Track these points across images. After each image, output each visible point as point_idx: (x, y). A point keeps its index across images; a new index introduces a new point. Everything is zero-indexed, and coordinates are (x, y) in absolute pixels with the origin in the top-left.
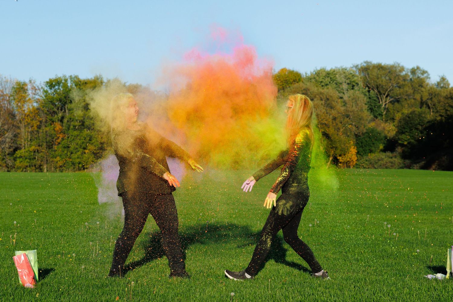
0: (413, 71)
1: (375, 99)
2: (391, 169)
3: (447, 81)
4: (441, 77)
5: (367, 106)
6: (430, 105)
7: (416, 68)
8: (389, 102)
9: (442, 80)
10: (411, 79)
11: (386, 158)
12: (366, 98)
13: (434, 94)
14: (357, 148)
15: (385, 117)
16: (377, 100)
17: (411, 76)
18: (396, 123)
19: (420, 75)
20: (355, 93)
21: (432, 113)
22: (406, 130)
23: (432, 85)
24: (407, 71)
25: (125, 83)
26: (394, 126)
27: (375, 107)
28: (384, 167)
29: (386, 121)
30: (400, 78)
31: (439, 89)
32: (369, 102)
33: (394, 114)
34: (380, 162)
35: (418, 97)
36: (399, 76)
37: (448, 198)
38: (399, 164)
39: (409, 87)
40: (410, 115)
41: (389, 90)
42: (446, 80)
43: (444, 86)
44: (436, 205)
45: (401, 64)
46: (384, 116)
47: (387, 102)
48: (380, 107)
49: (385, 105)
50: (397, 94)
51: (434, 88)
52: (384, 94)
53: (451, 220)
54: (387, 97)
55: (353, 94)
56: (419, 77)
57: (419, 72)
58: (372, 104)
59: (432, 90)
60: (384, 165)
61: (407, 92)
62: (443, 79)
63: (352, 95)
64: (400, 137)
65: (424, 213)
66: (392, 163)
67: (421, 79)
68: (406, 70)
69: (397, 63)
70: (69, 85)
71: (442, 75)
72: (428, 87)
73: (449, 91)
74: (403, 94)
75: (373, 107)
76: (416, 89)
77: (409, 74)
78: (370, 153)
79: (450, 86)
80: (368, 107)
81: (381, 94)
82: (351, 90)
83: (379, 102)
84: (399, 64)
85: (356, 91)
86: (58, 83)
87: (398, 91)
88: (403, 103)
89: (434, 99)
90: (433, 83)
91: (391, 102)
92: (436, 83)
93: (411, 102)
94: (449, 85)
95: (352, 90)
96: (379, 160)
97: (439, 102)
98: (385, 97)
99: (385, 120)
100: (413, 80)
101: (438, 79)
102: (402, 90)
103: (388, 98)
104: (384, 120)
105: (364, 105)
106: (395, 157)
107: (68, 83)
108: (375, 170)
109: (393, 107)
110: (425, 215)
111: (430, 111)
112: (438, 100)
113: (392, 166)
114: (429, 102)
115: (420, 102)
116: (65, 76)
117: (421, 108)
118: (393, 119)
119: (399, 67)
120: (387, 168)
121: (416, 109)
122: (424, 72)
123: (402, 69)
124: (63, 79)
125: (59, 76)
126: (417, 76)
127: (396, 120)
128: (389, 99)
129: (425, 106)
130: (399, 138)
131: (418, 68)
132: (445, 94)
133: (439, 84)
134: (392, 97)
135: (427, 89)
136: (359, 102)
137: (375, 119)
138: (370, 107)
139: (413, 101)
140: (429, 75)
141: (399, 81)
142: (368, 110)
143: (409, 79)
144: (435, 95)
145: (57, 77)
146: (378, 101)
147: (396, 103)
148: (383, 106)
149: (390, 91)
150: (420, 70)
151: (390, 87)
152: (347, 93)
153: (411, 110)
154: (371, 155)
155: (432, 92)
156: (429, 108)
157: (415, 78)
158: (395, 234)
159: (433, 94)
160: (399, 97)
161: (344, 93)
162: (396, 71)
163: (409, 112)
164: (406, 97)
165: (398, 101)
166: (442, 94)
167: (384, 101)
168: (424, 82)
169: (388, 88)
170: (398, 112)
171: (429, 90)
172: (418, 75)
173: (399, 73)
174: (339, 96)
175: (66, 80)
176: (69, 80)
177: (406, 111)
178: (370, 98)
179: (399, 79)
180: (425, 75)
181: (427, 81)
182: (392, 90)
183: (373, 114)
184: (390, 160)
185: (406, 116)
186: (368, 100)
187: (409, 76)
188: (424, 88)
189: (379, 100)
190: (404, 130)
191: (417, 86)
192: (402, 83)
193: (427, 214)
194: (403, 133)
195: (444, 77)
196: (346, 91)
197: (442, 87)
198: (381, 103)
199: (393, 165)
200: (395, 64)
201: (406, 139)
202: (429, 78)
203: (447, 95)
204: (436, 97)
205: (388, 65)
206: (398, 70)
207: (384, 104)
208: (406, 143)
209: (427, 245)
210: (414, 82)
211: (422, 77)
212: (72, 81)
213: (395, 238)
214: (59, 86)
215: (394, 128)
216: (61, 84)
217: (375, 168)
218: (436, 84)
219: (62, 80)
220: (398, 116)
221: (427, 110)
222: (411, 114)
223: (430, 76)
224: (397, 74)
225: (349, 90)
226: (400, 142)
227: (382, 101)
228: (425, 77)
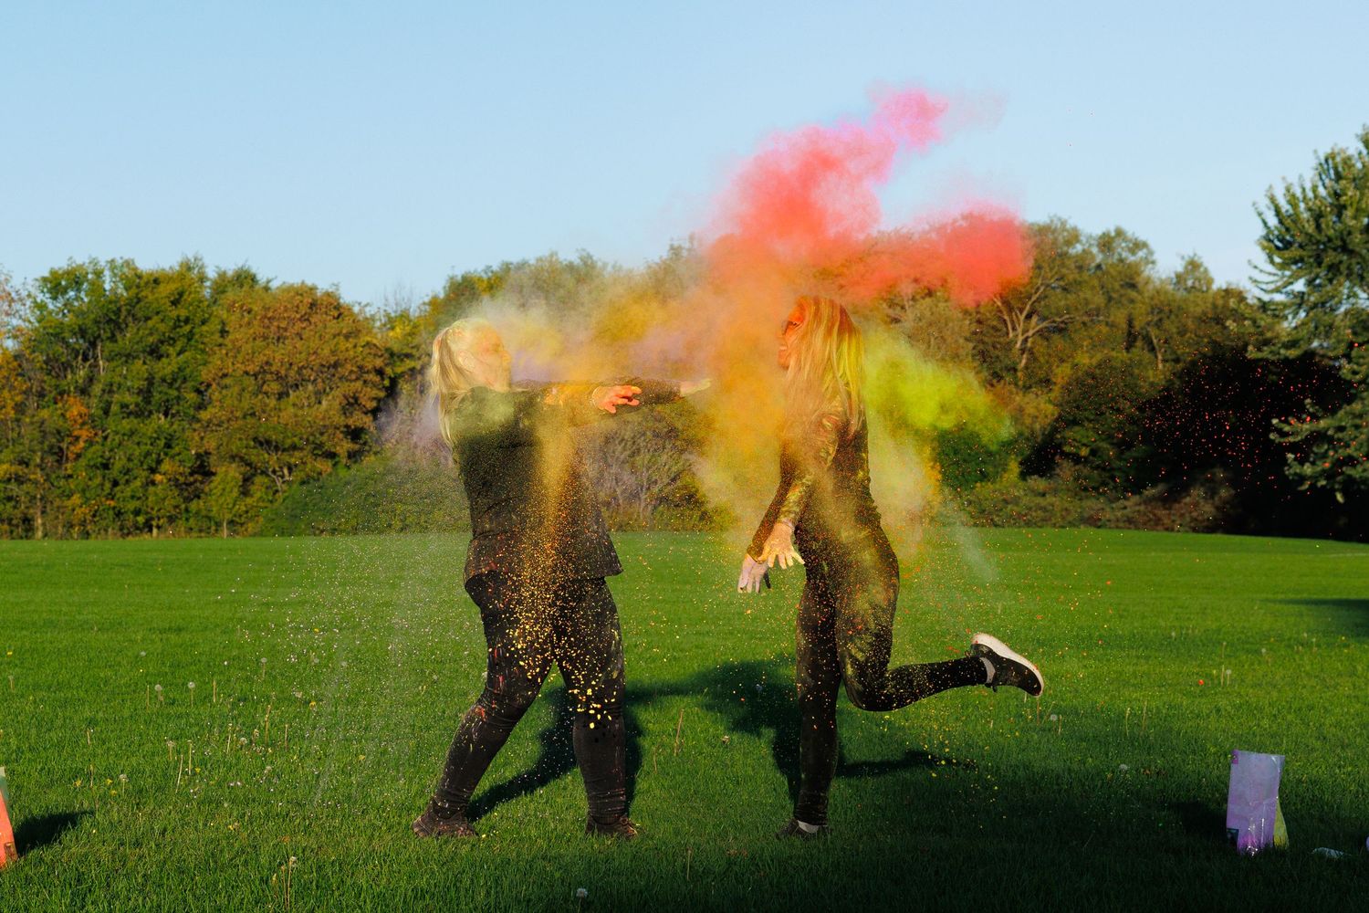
0: (1106, 243)
1: (995, 323)
2: (1040, 527)
3: (1206, 270)
4: (1187, 258)
5: (971, 345)
6: (1155, 341)
7: (1113, 234)
8: (1034, 334)
9: (1190, 267)
10: (1099, 267)
11: (1026, 495)
12: (967, 322)
13: (1166, 309)
14: (942, 466)
15: (1025, 375)
16: (1000, 326)
17: (1099, 258)
18: (1056, 393)
19: (1124, 255)
20: (937, 306)
21: (1160, 366)
22: (1086, 414)
23: (1162, 281)
24: (1087, 242)
25: (268, 282)
26: (1050, 401)
27: (994, 347)
28: (1022, 523)
29: (1027, 388)
30: (1067, 262)
31: (1181, 294)
32: (975, 333)
33: (1050, 368)
34: (1010, 507)
35: (1119, 316)
36: (1064, 255)
37: (1209, 611)
38: (1064, 513)
39: (1093, 288)
40: (1098, 371)
41: (1034, 298)
42: (1202, 269)
43: (1197, 284)
44: (1173, 634)
45: (1071, 223)
46: (1019, 374)
47: (1030, 333)
48: (1008, 346)
49: (1026, 340)
50: (1057, 309)
51: (1166, 293)
52: (1021, 312)
53: (1218, 677)
54: (1029, 317)
55: (931, 309)
56: (1121, 260)
57: (1124, 245)
58: (986, 339)
59: (1162, 298)
60: (1020, 515)
61: (1087, 302)
62: (1193, 265)
63: (928, 314)
64: (1069, 434)
65: (1138, 657)
66: (1044, 509)
67: (1130, 266)
68: (1083, 239)
69: (1060, 219)
70: (107, 286)
71: (1192, 255)
72: (1150, 287)
73: (1211, 300)
74: (1077, 309)
75: (991, 348)
76: (1114, 295)
77: (1095, 250)
78: (981, 481)
79: (1215, 287)
80: (974, 348)
81: (1010, 310)
82: (923, 298)
83: (1008, 334)
84: (1064, 223)
85: (939, 301)
86: (77, 283)
87: (1060, 300)
88: (1076, 337)
89: (1166, 324)
90: (1164, 277)
91: (1040, 333)
92: (1173, 275)
93: (1100, 332)
94: (1210, 281)
95: (928, 300)
96: (1006, 502)
97: (1182, 333)
98: (1022, 317)
99: (1024, 386)
100: (1104, 267)
101: (1179, 267)
102: (1071, 297)
103: (1035, 319)
104: (1021, 383)
105: (961, 341)
106: (1055, 492)
107: (104, 282)
108: (993, 530)
109: (1048, 347)
110: (1143, 661)
111: (1156, 357)
112: (1178, 328)
113: (1043, 520)
114: (1153, 332)
115: (1126, 331)
116: (94, 262)
117: (1128, 349)
118: (1047, 382)
119: (1064, 229)
120: (1028, 524)
121: (1114, 354)
122: (1138, 245)
123: (1074, 237)
124: (90, 270)
125: (79, 262)
126: (1116, 257)
127: (1055, 383)
128: (1037, 324)
129: (1139, 344)
130: (1063, 438)
131: (1119, 233)
132: (1199, 310)
133: (1180, 278)
134: (1044, 319)
135: (1146, 295)
136: (947, 334)
137: (995, 381)
138: (981, 347)
139: (1105, 329)
140: (1151, 253)
141: (1064, 271)
142: (973, 356)
143: (1093, 265)
144: (1171, 311)
145: (74, 265)
146: (1005, 329)
147: (1056, 337)
148: (1018, 345)
149: (1038, 300)
150: (1125, 240)
151: (1038, 289)
152: (913, 306)
153: (1099, 356)
154: (982, 487)
155: (1162, 302)
156: (1153, 349)
157: (1110, 261)
158: (1054, 718)
159: (1164, 310)
160: (1067, 316)
161: (903, 308)
162: (1055, 242)
163: (1094, 361)
164: (1086, 319)
165: (1060, 330)
166: (1192, 309)
167: (1020, 330)
168: (1139, 274)
169: (1033, 291)
170: (1062, 361)
171: (1152, 298)
172: (1120, 255)
173: (1065, 249)
174: (888, 316)
175: (99, 274)
176: (107, 273)
177: (1085, 360)
178: (979, 322)
179: (1063, 265)
180: (1141, 254)
181: (1148, 271)
182: (1046, 297)
183: (989, 369)
184: (1039, 500)
185: (1087, 374)
186: (974, 327)
187: (1093, 258)
188: (1138, 292)
189: (1007, 327)
190: (1080, 414)
191: (1117, 286)
192: (1072, 276)
193: (1147, 658)
194: (1075, 422)
195: (1196, 259)
196: (911, 303)
197: (1188, 290)
198: (1011, 335)
199: (1046, 519)
200: (1052, 221)
201: (1085, 441)
202: (1153, 262)
203: (1204, 313)
204: (1173, 317)
205: (1032, 224)
206: (1061, 239)
207: (1021, 338)
208: (1084, 452)
209: (1149, 748)
210: (1107, 273)
211: (1132, 259)
212: (115, 275)
213: (1056, 730)
214: (79, 290)
215: (1050, 408)
216: (85, 285)
217: (996, 526)
218: (1172, 279)
219: (87, 273)
220: (1062, 373)
221: (1147, 356)
222: (1099, 366)
223: (1155, 257)
224: (1059, 251)
225: (918, 297)
226: (1067, 449)
227: (1014, 329)
228: (1141, 258)
